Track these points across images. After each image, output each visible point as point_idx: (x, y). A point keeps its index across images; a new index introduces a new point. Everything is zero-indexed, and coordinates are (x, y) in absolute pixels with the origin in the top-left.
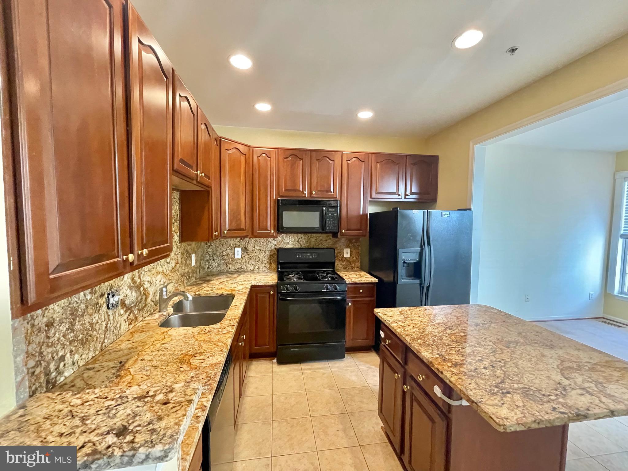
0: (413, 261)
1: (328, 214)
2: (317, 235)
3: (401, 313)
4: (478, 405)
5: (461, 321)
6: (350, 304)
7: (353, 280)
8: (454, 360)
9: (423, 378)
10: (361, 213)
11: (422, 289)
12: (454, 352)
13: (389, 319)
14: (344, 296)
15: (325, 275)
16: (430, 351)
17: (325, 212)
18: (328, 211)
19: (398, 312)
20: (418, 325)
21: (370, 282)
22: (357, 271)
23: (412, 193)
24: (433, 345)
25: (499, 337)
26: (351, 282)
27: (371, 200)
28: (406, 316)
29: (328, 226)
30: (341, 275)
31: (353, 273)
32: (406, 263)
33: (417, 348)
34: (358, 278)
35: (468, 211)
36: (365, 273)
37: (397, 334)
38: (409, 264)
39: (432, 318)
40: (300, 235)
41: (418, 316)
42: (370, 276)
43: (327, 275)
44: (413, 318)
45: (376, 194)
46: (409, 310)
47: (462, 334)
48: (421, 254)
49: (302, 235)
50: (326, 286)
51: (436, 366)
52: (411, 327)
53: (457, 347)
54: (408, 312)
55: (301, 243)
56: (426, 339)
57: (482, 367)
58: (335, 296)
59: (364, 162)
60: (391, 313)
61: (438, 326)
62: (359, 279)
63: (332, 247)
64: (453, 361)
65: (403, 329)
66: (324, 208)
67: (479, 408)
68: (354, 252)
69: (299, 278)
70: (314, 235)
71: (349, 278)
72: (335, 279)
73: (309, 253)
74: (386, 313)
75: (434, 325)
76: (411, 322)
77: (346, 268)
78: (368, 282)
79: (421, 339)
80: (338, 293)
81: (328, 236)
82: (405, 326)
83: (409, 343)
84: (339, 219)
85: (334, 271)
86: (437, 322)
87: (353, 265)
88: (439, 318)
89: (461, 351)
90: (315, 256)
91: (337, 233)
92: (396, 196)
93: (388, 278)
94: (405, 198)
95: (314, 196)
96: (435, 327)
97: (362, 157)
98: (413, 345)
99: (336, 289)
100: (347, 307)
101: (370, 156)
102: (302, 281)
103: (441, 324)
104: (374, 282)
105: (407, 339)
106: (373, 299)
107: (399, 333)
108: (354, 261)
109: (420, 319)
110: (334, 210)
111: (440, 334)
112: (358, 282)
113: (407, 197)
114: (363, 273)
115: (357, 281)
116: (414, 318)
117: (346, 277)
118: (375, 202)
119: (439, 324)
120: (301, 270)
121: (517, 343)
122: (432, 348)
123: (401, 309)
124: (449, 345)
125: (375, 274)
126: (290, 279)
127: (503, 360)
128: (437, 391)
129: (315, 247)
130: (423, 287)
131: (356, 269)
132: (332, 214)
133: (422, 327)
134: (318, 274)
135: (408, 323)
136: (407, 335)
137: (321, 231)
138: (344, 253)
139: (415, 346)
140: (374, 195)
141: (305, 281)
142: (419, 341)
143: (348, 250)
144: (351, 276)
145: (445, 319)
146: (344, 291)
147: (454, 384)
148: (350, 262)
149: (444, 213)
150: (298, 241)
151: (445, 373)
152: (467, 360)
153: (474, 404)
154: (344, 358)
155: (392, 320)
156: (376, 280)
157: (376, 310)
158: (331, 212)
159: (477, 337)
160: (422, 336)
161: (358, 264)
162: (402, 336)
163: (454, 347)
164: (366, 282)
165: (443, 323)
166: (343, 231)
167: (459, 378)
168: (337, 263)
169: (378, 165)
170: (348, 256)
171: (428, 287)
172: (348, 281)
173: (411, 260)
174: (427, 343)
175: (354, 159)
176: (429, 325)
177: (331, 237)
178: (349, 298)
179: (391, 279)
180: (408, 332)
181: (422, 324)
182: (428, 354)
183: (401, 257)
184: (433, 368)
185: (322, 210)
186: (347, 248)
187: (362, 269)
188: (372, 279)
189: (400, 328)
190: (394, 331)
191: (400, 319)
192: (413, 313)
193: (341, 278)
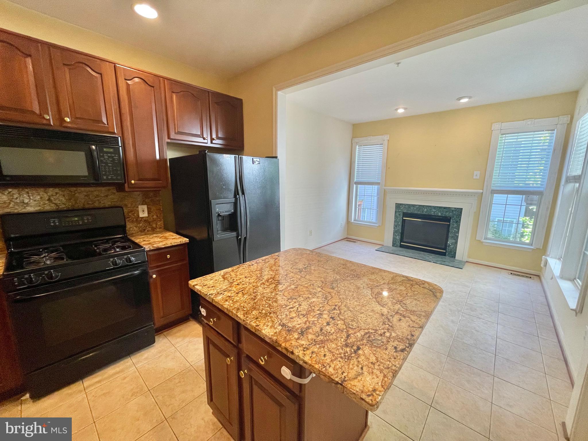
0: (228, 213)
1: (103, 156)
2: (88, 189)
3: (224, 278)
4: (344, 387)
5: (286, 270)
6: (154, 276)
7: (155, 246)
8: (298, 326)
9: (265, 359)
10: (158, 157)
11: (239, 241)
12: (294, 315)
13: (211, 292)
14: (145, 268)
15: (108, 246)
16: (270, 324)
17: (95, 153)
18: (101, 151)
19: (221, 277)
20: (247, 289)
21: (179, 243)
22: (160, 232)
23: (218, 138)
24: (270, 313)
25: (322, 279)
26: (152, 248)
27: (169, 141)
28: (231, 281)
29: (105, 175)
30: (137, 241)
31: (154, 235)
32: (221, 216)
33: (254, 325)
34: (162, 242)
35: (274, 159)
36: (171, 233)
37: (225, 311)
38: (223, 217)
39: (259, 275)
40: (51, 189)
41: (243, 276)
42: (178, 236)
43: (113, 245)
44: (239, 281)
45: (175, 133)
46: (233, 271)
47: (293, 287)
48: (235, 204)
49: (57, 190)
50: (112, 262)
51: (283, 345)
52: (240, 295)
53: (294, 305)
54: (232, 273)
55: (57, 202)
56: (261, 308)
57: (326, 324)
58: (131, 271)
59: (153, 87)
60: (212, 281)
61: (268, 284)
62: (164, 243)
63: (118, 204)
64: (298, 329)
65: (231, 302)
66: (94, 147)
67: (345, 389)
68: (153, 208)
69: (56, 259)
70: (83, 189)
71: (149, 244)
72: (127, 249)
73: (76, 216)
74: (206, 282)
75: (264, 284)
76: (239, 287)
77: (144, 230)
78: (176, 244)
79: (255, 309)
80: (135, 266)
81: (109, 190)
82: (233, 295)
83: (244, 321)
84: (124, 164)
85: (127, 236)
86: (266, 278)
87: (154, 226)
88: (266, 273)
89: (299, 309)
90: (88, 219)
91: (123, 185)
92: (201, 140)
93: (200, 235)
94: (212, 143)
95: (69, 125)
96: (265, 286)
97: (150, 81)
98: (248, 322)
99: (130, 261)
100: (151, 280)
101: (162, 81)
102: (65, 261)
103: (270, 280)
104: (184, 242)
105: (239, 315)
106: (185, 262)
107: (227, 309)
108: (154, 220)
109: (247, 280)
110: (112, 150)
111: (273, 294)
112: (163, 247)
113: (214, 142)
114: (169, 234)
115: (161, 245)
116: (241, 280)
117: (145, 242)
118: (175, 145)
119: (267, 281)
120: (62, 243)
121: (337, 281)
122: (271, 317)
123: (222, 272)
124: (286, 306)
125: (184, 232)
126: (37, 263)
127: (336, 306)
128: (286, 372)
129: (87, 206)
130: (240, 239)
131: (158, 230)
132: (109, 157)
133: (251, 290)
134: (96, 246)
135: (235, 289)
136: (238, 309)
137: (93, 181)
138: (138, 211)
139: (252, 323)
140: (173, 135)
141: (70, 261)
142: (254, 312)
143: (145, 207)
144: (152, 240)
145: (271, 273)
146: (144, 262)
147: (310, 365)
148: (149, 223)
149: (255, 160)
150: (49, 200)
151: (296, 352)
152: (310, 320)
153: (339, 386)
154: (154, 342)
155: (215, 292)
156: (186, 240)
157: (192, 283)
158: (107, 153)
159: (306, 285)
160: (255, 303)
161: (160, 223)
162: (232, 312)
163: (291, 306)
164: (174, 244)
165: (271, 278)
166: (133, 182)
167: (312, 352)
168: (129, 226)
169: (174, 96)
170: (146, 215)
171: (245, 238)
172: (147, 248)
173: (226, 212)
174: (264, 312)
175: (136, 80)
176: (259, 285)
177: (115, 191)
178: (152, 268)
179: (205, 235)
180: (238, 304)
181: (251, 286)
182: (269, 330)
183: (215, 210)
184: (280, 349)
185: (91, 150)
186: (143, 204)
187: (167, 229)
188: (181, 240)
189: (227, 300)
190: (220, 307)
191: (225, 287)
192: (238, 273)
193: (138, 246)
